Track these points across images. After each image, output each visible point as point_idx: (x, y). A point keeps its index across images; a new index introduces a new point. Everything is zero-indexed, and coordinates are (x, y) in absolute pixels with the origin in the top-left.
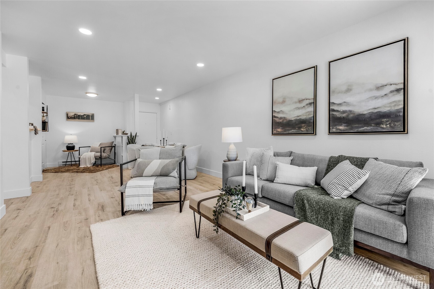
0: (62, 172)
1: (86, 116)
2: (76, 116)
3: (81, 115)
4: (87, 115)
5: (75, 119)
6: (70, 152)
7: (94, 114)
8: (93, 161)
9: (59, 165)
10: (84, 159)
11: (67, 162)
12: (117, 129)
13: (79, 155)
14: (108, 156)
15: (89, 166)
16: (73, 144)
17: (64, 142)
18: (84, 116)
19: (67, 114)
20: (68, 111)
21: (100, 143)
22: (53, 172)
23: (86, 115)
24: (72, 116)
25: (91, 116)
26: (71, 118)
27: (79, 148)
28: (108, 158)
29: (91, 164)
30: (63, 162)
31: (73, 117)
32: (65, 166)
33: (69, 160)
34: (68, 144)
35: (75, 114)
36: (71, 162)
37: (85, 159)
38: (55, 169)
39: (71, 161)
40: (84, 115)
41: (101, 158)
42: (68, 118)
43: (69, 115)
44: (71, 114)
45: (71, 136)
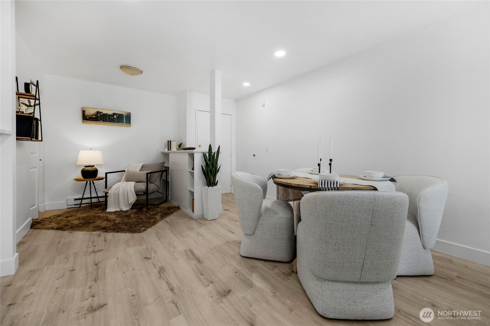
0: (72, 227)
1: (117, 117)
2: (99, 115)
3: (109, 115)
4: (119, 114)
5: (98, 121)
6: (89, 182)
7: (130, 113)
8: (133, 199)
9: (68, 205)
10: (115, 194)
11: (82, 199)
12: (169, 140)
13: (106, 187)
14: (157, 187)
15: (125, 209)
16: (94, 166)
17: (78, 163)
18: (114, 117)
19: (84, 112)
20: (85, 105)
21: (142, 164)
22: (52, 228)
23: (117, 114)
24: (93, 115)
25: (126, 116)
26: (90, 118)
27: (106, 174)
28: (157, 191)
29: (129, 204)
30: (75, 200)
31: (94, 117)
32: (79, 206)
33: (87, 195)
34: (85, 167)
35: (98, 112)
36: (91, 198)
37: (117, 196)
38: (59, 218)
39: (89, 196)
40: (114, 114)
41: (146, 192)
42: (86, 118)
43: (87, 113)
44: (91, 112)
45: (91, 151)
